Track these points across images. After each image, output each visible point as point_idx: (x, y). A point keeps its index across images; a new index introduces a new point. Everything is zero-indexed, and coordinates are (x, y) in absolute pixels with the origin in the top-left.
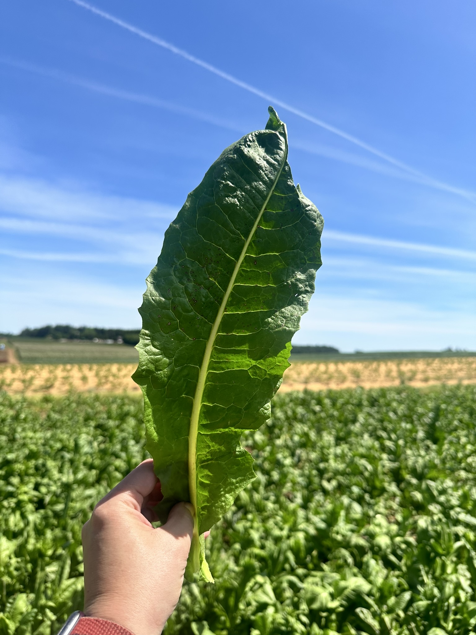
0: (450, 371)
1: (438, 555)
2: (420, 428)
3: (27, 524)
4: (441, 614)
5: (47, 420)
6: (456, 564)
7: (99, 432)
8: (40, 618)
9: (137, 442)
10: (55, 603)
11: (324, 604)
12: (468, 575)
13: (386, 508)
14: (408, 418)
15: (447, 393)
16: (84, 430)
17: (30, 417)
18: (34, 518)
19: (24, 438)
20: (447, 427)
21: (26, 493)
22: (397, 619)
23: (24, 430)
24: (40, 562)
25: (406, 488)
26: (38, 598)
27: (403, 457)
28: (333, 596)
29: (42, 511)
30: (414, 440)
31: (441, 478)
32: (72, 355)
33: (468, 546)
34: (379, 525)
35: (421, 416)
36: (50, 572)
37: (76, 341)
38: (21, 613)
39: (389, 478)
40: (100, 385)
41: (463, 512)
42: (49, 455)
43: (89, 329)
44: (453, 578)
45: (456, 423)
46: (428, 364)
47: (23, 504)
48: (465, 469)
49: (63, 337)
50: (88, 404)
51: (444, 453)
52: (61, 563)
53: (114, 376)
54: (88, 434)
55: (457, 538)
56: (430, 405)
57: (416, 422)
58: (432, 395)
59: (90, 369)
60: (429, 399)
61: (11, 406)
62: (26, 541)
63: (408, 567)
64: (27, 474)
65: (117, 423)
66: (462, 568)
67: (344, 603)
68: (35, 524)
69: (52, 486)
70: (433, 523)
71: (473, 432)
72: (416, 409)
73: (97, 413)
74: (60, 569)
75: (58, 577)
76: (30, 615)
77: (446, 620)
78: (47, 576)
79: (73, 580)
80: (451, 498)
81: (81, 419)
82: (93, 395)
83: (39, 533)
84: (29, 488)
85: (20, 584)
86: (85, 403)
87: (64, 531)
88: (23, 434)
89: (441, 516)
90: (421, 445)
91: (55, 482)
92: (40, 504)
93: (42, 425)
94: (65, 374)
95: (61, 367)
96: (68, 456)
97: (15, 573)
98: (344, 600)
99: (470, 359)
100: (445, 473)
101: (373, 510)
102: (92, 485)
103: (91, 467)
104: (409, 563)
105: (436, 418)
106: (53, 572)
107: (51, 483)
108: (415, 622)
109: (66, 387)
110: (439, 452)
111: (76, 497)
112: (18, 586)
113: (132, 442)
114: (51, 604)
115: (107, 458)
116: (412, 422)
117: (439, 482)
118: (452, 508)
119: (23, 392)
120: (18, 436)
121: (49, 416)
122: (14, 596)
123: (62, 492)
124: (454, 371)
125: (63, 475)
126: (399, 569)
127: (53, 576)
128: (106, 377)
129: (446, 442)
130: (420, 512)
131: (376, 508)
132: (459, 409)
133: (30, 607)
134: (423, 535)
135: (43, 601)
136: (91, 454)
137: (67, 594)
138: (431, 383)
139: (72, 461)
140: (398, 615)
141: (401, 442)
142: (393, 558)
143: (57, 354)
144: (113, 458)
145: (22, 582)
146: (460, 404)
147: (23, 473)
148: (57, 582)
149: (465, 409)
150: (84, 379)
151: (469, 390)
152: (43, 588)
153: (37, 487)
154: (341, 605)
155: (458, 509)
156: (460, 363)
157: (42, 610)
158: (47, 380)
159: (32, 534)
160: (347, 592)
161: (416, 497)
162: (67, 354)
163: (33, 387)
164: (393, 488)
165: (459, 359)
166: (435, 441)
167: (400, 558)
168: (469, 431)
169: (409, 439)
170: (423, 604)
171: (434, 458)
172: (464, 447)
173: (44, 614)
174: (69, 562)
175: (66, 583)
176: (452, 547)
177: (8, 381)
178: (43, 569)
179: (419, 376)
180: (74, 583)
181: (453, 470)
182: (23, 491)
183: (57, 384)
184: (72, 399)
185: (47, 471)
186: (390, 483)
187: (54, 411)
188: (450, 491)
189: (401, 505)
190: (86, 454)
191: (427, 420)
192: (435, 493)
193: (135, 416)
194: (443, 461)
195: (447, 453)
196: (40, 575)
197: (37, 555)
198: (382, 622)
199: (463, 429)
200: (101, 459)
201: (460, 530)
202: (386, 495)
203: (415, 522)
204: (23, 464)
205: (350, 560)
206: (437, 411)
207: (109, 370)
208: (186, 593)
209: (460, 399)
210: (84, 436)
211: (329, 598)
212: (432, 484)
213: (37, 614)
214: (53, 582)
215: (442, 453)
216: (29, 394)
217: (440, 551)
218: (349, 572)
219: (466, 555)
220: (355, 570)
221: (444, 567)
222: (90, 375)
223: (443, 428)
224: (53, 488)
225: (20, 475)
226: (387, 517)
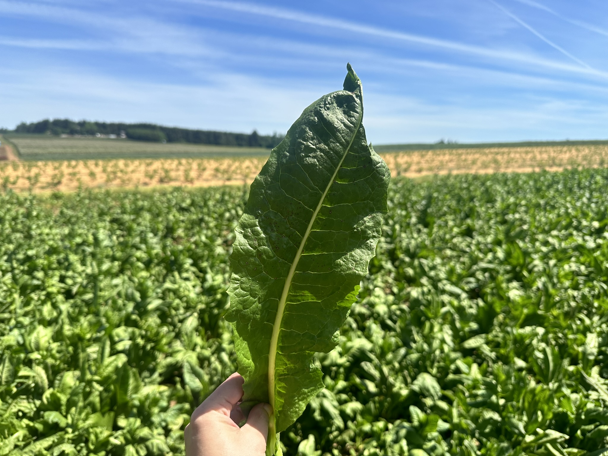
0: (441, 162)
1: (428, 319)
2: (413, 214)
3: (60, 313)
4: (428, 363)
5: (60, 217)
6: (442, 325)
7: (116, 226)
8: (88, 389)
9: (156, 235)
10: (101, 377)
11: (334, 361)
12: (450, 332)
13: (383, 282)
14: (402, 205)
15: (439, 183)
16: (100, 224)
17: (42, 214)
18: (65, 307)
19: (40, 234)
20: (437, 213)
21: (53, 285)
22: (393, 369)
23: (38, 227)
24: (80, 345)
25: (400, 265)
26: (83, 374)
27: (398, 239)
28: (341, 355)
29: (72, 301)
30: (408, 224)
31: (431, 257)
32: (75, 150)
33: (452, 310)
34: (378, 297)
35: (414, 203)
36: (91, 353)
37: (77, 136)
38: (70, 388)
39: (386, 257)
40: (109, 180)
41: (449, 284)
42: (70, 249)
43: (89, 124)
44: (439, 335)
45: (445, 209)
46: (422, 156)
47: (53, 296)
48: (450, 248)
49: (63, 133)
50: (99, 199)
51: (434, 235)
52: (100, 344)
53: (122, 171)
54: (104, 228)
55: (443, 305)
56: (422, 193)
57: (410, 209)
58: (425, 184)
59: (97, 165)
60: (422, 188)
61: (21, 204)
62: (62, 328)
63: (402, 329)
64: (50, 268)
65: (132, 217)
66: (447, 328)
67: (350, 358)
68: (68, 312)
69: (77, 278)
70: (423, 293)
71: (459, 217)
72: (410, 197)
73: (110, 208)
74: (101, 349)
75: (100, 355)
76: (79, 388)
77: (432, 367)
78: (88, 355)
79: (113, 358)
80: (439, 273)
81: (95, 214)
82: (103, 190)
83: (73, 320)
84: (55, 280)
85: (64, 364)
86: (96, 199)
87: (97, 317)
88: (39, 231)
89: (430, 287)
90: (413, 228)
91: (80, 274)
92: (68, 295)
93: (56, 221)
94: (71, 170)
95: (66, 163)
96: (89, 250)
97: (58, 355)
98: (350, 357)
99: (460, 151)
100: (434, 252)
101: (373, 284)
102: (116, 275)
103: (113, 259)
104: (403, 325)
105: (428, 206)
106: (94, 352)
107: (76, 275)
108: (408, 370)
109: (75, 184)
110: (429, 234)
111: (105, 287)
112: (62, 366)
113: (150, 235)
114: (97, 378)
115: (128, 250)
116: (406, 209)
117: (430, 259)
118: (440, 280)
119: (30, 190)
120: (33, 233)
121: (62, 213)
122: (62, 374)
123: (88, 283)
124: (445, 161)
125: (86, 268)
126: (394, 330)
127: (95, 356)
128: (114, 173)
129: (435, 225)
130: (411, 284)
131: (375, 282)
132: (448, 197)
133: (78, 383)
134: (415, 303)
135: (88, 376)
136: (112, 247)
137: (110, 369)
138: (424, 173)
139: (93, 255)
140: (394, 366)
141: (397, 227)
142: (389, 322)
143: (60, 150)
144: (134, 250)
145: (65, 362)
146: (449, 192)
147: (46, 268)
148: (99, 360)
149: (453, 197)
150: (92, 175)
151: (458, 179)
152: (86, 366)
153: (62, 279)
154: (348, 361)
155: (445, 282)
156: (451, 154)
157: (89, 383)
158: (54, 176)
159: (67, 321)
160: (353, 351)
161: (408, 272)
162: (69, 150)
163: (39, 185)
164: (389, 266)
165: (450, 151)
166: (426, 225)
167: (395, 322)
168: (456, 216)
169: (404, 225)
170: (414, 356)
171: (424, 240)
172: (451, 229)
173: (91, 387)
174: (108, 343)
175: (107, 360)
176: (439, 312)
177: (12, 180)
178: (84, 351)
179: (414, 167)
180: (115, 360)
181: (440, 250)
182: (50, 284)
183: (64, 180)
184: (82, 195)
185: (70, 264)
186: (386, 261)
187: (67, 208)
188: (439, 267)
189: (395, 279)
190: (106, 247)
191: (419, 207)
192: (427, 269)
193: (149, 211)
194: (433, 242)
195: (436, 235)
196: (82, 355)
197: (76, 339)
198: (381, 372)
199: (451, 214)
200: (122, 251)
201: (446, 298)
202: (383, 272)
203: (409, 293)
204: (45, 259)
205: (354, 325)
206: (430, 199)
207: (116, 166)
208: (216, 360)
209: (450, 187)
210: (101, 231)
211: (338, 356)
212: (424, 261)
213: (85, 387)
214: (95, 360)
215: (432, 235)
216: (37, 191)
217: (430, 315)
218: (354, 335)
219: (449, 318)
220: (359, 333)
221: (432, 327)
222: (98, 170)
223: (433, 214)
224: (79, 280)
225: (43, 269)
226: (383, 289)
